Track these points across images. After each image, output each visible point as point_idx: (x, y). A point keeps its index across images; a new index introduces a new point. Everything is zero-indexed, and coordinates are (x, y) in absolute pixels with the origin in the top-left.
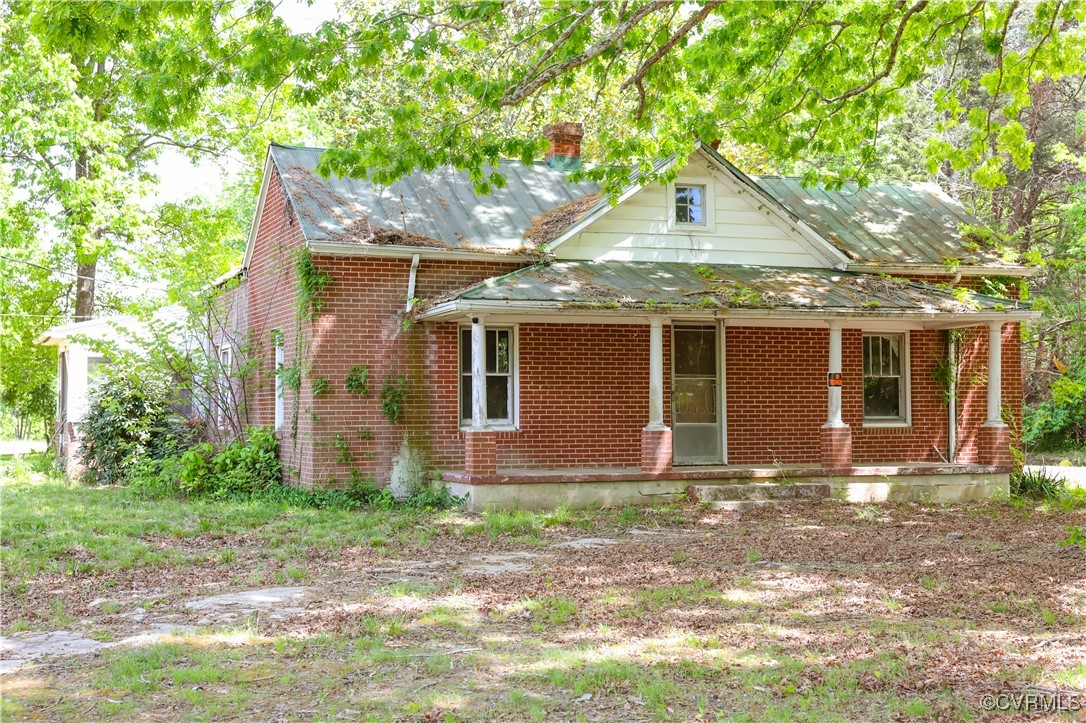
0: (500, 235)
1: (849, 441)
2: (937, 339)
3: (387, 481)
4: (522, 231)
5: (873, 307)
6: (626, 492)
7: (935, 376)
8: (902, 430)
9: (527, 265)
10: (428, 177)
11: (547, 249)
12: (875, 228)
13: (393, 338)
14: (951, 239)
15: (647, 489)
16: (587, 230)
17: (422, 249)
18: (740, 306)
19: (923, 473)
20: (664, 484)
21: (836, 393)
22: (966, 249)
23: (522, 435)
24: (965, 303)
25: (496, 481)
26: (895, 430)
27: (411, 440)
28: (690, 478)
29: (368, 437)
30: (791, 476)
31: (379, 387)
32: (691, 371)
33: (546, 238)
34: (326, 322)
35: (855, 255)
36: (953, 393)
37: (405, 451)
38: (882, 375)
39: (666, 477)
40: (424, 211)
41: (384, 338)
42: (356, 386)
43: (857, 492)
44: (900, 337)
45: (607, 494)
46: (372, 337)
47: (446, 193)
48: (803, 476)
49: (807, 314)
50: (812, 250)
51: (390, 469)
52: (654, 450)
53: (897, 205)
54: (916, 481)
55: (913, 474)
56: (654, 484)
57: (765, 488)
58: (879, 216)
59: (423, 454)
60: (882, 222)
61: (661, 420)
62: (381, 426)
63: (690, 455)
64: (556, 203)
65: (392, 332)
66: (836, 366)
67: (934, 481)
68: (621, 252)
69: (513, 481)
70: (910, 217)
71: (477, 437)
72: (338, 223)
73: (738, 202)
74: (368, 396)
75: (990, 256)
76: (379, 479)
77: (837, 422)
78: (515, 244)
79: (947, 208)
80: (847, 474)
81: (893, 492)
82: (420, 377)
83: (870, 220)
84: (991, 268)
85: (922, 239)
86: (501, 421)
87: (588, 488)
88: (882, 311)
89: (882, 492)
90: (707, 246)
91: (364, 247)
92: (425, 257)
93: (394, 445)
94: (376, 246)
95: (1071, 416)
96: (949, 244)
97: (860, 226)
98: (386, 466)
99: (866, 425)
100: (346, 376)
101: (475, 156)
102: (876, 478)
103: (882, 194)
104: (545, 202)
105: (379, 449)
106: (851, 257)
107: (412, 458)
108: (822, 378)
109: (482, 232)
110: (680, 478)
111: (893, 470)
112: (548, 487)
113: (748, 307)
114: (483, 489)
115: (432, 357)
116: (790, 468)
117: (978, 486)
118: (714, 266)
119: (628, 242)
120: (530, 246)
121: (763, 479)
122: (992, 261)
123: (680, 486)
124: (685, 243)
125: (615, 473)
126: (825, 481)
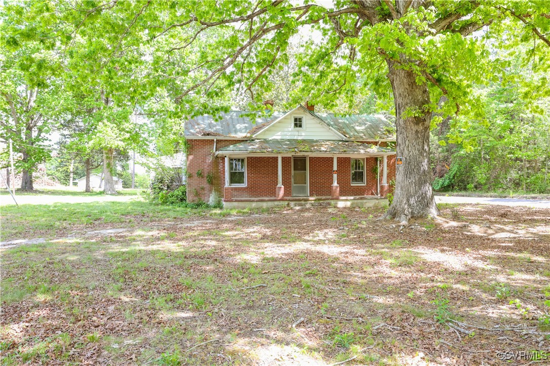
0: (241, 132)
1: (338, 189)
2: (374, 161)
3: (208, 201)
4: (248, 131)
5: (345, 151)
6: (270, 204)
7: (373, 171)
8: (363, 186)
9: (246, 141)
10: (227, 117)
11: (253, 136)
12: (358, 128)
13: (209, 162)
14: (380, 131)
15: (276, 203)
16: (267, 130)
17: (217, 137)
18: (303, 151)
19: (361, 199)
20: (281, 202)
21: (335, 176)
22: (384, 134)
23: (247, 188)
24: (374, 150)
25: (232, 201)
26: (361, 186)
27: (215, 189)
28: (289, 200)
29: (203, 189)
30: (319, 200)
31: (206, 175)
32: (299, 170)
33: (254, 132)
34: (191, 157)
35: (347, 136)
36: (379, 176)
37: (213, 192)
38: (358, 170)
39: (282, 200)
40: (222, 126)
41: (207, 162)
42: (200, 175)
43: (341, 204)
44: (363, 159)
45: (265, 205)
46: (204, 161)
47: (230, 122)
48: (324, 200)
49: (324, 153)
50: (336, 135)
51: (209, 197)
52: (279, 193)
53: (367, 121)
54: (359, 201)
55: (358, 199)
56: (278, 202)
57: (311, 203)
58: (360, 124)
59: (219, 193)
60: (361, 126)
61: (281, 184)
62: (206, 185)
63: (298, 193)
64: (262, 123)
65: (209, 160)
66: (335, 168)
67: (365, 201)
68: (277, 136)
69: (236, 201)
70: (370, 125)
71: (226, 189)
72: (195, 130)
73: (313, 121)
74: (202, 177)
75: (391, 136)
76: (206, 200)
77: (335, 184)
78: (244, 135)
79: (383, 122)
80: (337, 199)
81: (352, 204)
82: (217, 172)
83: (357, 126)
84: (390, 139)
85: (371, 131)
86: (242, 184)
87: (258, 203)
88: (347, 152)
89: (348, 204)
90: (303, 134)
91: (200, 137)
92: (218, 139)
93: (210, 191)
94: (203, 137)
95: (450, 181)
96: (379, 132)
97: (353, 127)
98: (208, 196)
99: (352, 185)
100: (196, 172)
101: (213, 111)
102: (347, 200)
103: (364, 118)
104: (259, 122)
105: (206, 192)
106: (346, 137)
107: (215, 195)
108: (332, 171)
109: (236, 131)
110: (286, 200)
111: (352, 198)
112: (247, 203)
113: (305, 151)
114: (228, 203)
115: (221, 167)
116: (320, 197)
117: (379, 202)
118: (304, 140)
119: (279, 134)
120: (249, 135)
121: (312, 200)
122: (391, 137)
123: (286, 203)
124: (297, 133)
125: (256, 199)
126: (329, 201)
